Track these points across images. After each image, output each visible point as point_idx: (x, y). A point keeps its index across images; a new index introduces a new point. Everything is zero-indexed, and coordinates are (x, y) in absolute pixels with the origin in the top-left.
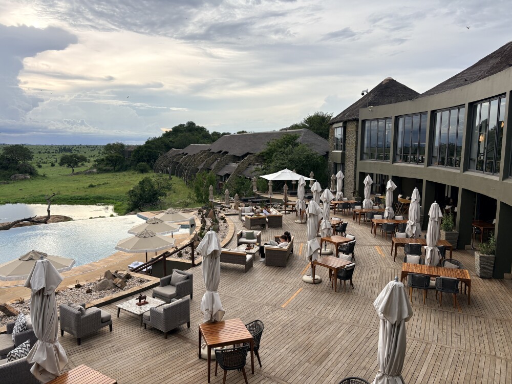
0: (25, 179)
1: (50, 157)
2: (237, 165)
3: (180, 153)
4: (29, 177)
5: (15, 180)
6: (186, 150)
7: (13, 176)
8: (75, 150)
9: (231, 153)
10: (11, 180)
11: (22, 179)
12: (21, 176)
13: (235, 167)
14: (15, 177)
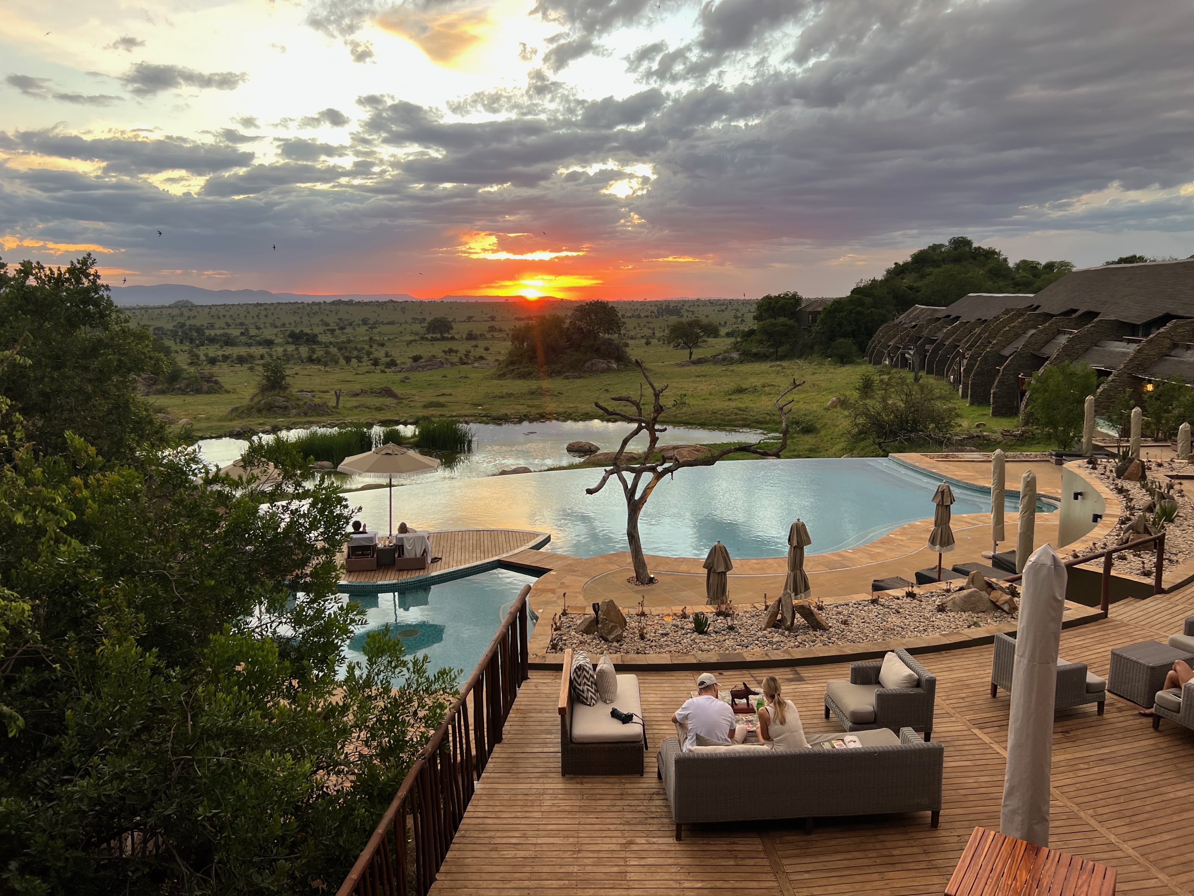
0: (608, 370)
1: (642, 325)
2: (1134, 347)
3: (939, 315)
4: (615, 366)
5: (593, 372)
6: (954, 309)
7: (588, 364)
8: (688, 311)
9: (1110, 315)
10: (585, 371)
11: (604, 371)
12: (602, 364)
13: (1125, 354)
14: (592, 364)
